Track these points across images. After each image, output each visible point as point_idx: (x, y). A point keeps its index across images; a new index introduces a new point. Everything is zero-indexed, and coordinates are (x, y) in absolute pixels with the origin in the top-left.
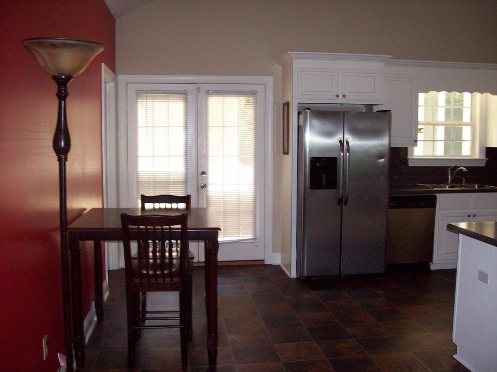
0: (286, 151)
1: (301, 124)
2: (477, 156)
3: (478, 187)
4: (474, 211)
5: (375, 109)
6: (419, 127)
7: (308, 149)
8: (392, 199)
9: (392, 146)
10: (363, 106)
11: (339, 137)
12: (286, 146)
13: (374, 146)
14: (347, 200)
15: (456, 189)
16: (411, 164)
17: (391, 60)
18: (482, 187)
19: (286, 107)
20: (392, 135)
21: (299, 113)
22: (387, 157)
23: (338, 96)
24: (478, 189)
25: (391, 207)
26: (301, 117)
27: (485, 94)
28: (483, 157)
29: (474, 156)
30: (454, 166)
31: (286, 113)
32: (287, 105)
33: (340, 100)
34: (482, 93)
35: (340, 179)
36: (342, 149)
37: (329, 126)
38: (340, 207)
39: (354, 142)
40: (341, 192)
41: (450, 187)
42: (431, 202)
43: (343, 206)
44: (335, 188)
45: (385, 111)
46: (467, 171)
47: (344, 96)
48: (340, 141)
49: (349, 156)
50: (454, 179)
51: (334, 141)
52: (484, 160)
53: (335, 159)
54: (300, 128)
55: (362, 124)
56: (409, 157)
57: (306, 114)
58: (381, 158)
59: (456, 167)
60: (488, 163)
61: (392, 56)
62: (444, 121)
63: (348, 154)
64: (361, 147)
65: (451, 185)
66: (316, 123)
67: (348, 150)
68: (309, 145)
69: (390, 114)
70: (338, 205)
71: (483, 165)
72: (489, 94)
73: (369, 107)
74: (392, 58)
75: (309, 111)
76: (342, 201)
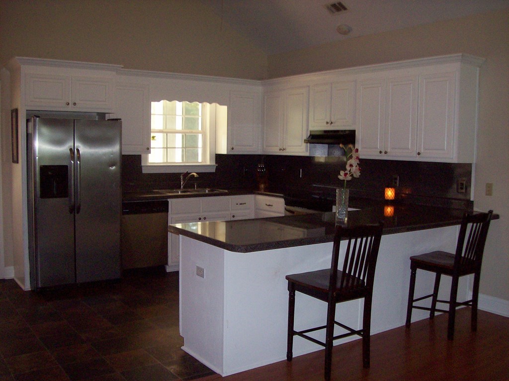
0: (15, 159)
1: (30, 131)
2: (208, 163)
3: (208, 191)
4: (205, 214)
5: (107, 117)
6: (152, 135)
7: (37, 158)
8: (124, 205)
9: (123, 154)
10: (96, 114)
11: (70, 144)
12: (15, 154)
13: (105, 154)
14: (79, 208)
15: (189, 193)
16: (144, 171)
17: (122, 69)
18: (212, 191)
19: (14, 114)
20: (123, 143)
21: (28, 121)
22: (119, 164)
23: (68, 104)
24: (209, 193)
25: (124, 213)
26: (31, 124)
27: (214, 104)
28: (214, 163)
29: (205, 162)
30: (186, 172)
31: (14, 120)
32: (15, 112)
33: (70, 108)
34: (210, 103)
35: (71, 187)
36: (73, 158)
37: (59, 134)
38: (72, 215)
39: (84, 150)
40: (73, 200)
41: (181, 192)
42: (163, 207)
43: (76, 214)
44: (67, 196)
45: (117, 120)
46: (198, 176)
47: (75, 104)
48: (71, 150)
49: (80, 164)
50: (186, 184)
51: (64, 149)
52: (214, 166)
53: (66, 167)
54: (29, 136)
55: (93, 132)
56: (142, 164)
57: (35, 121)
58: (112, 166)
59: (188, 174)
60: (217, 169)
61: (123, 66)
62: (181, 129)
63: (78, 162)
64: (92, 155)
65: (184, 190)
66: (45, 130)
67: (79, 158)
68: (39, 153)
69: (121, 123)
70: (71, 213)
71: (213, 170)
72: (218, 105)
73: (102, 115)
74: (122, 68)
75: (38, 118)
76: (74, 209)
